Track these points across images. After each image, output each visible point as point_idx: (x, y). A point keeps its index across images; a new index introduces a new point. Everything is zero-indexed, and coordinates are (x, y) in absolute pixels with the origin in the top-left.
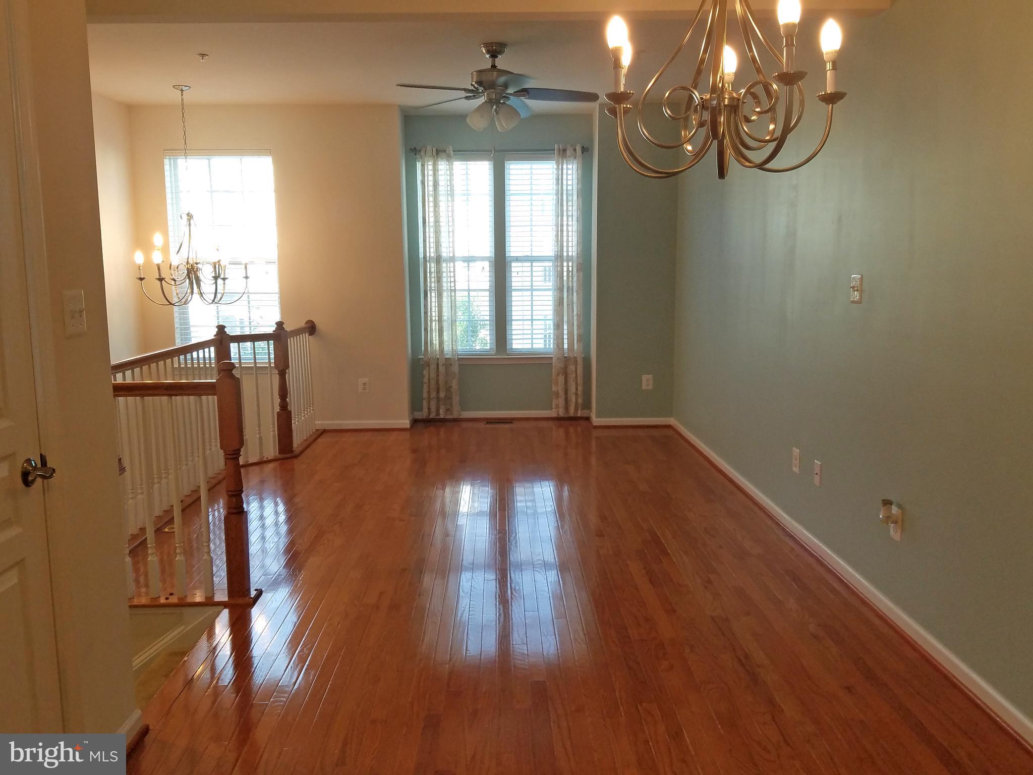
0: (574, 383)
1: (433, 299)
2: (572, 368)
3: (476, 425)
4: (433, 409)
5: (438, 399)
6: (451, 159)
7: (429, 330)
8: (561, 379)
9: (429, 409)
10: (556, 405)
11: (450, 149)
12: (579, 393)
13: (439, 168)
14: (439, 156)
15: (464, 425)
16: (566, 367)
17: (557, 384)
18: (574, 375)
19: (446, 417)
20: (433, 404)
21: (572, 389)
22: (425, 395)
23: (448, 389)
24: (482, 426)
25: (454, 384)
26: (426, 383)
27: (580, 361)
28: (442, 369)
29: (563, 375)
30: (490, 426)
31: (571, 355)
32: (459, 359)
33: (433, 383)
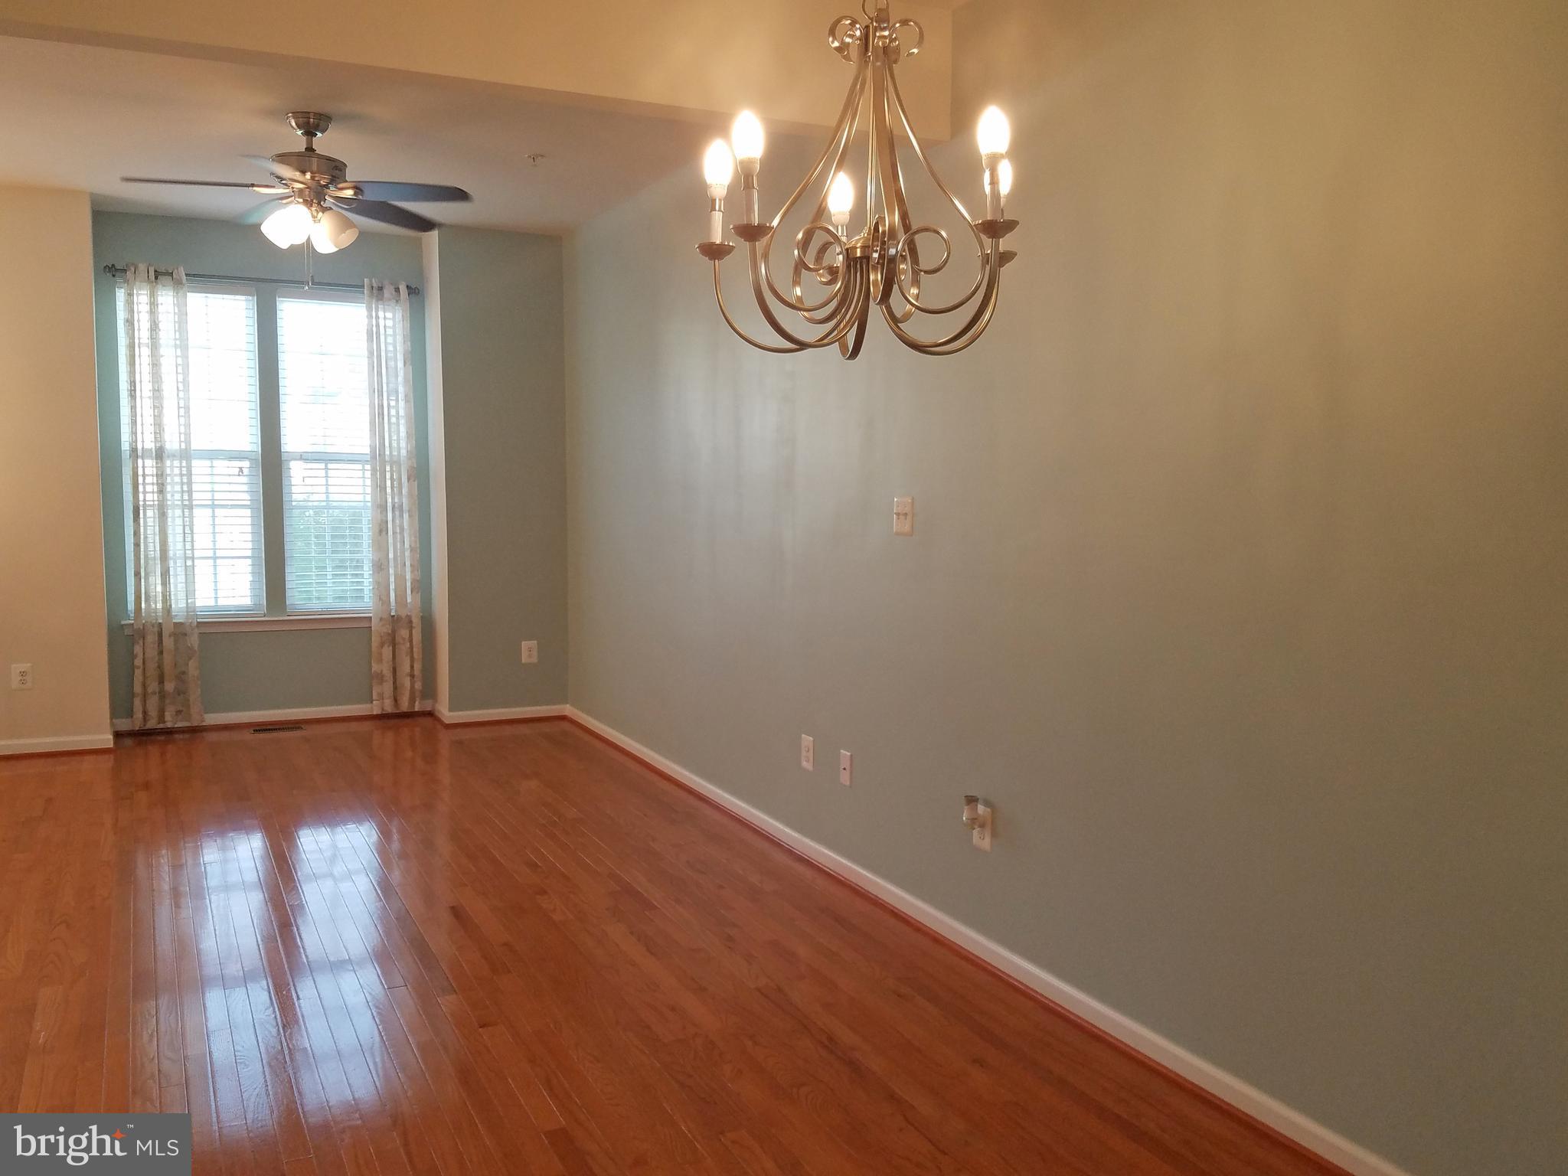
0: (408, 658)
1: (150, 522)
2: (404, 633)
3: (236, 736)
4: (153, 713)
5: (163, 695)
6: (182, 288)
7: (143, 574)
8: (387, 652)
9: (145, 713)
10: (378, 694)
11: (182, 272)
12: (417, 672)
13: (159, 302)
14: (158, 280)
15: (213, 737)
16: (394, 631)
17: (380, 660)
18: (408, 645)
19: (176, 726)
20: (153, 703)
21: (406, 667)
22: (138, 688)
23: (181, 677)
24: (248, 736)
25: (193, 669)
26: (138, 668)
27: (416, 621)
28: (168, 643)
29: (389, 646)
30: (262, 735)
31: (403, 613)
32: (198, 623)
33: (152, 666)
